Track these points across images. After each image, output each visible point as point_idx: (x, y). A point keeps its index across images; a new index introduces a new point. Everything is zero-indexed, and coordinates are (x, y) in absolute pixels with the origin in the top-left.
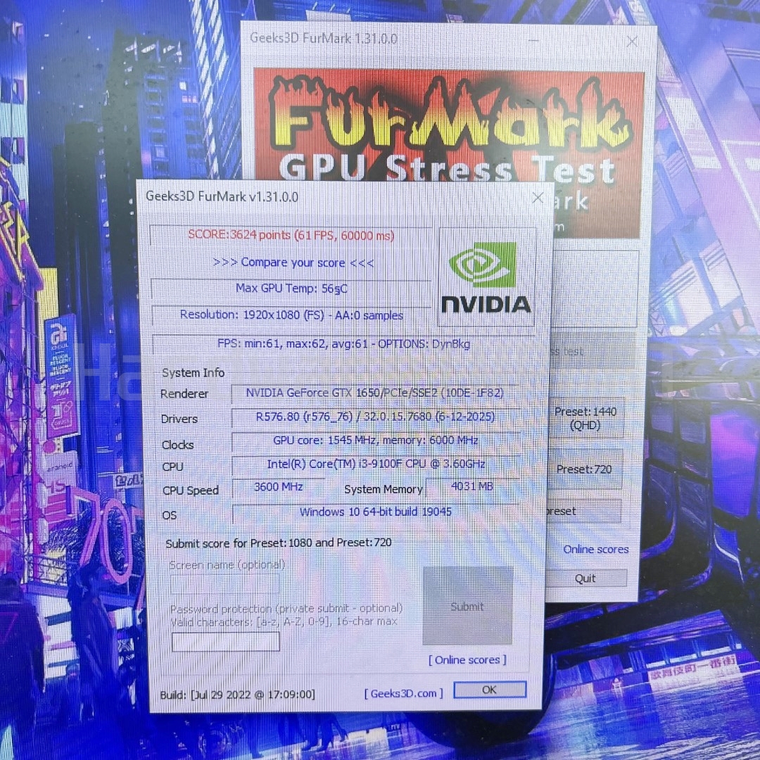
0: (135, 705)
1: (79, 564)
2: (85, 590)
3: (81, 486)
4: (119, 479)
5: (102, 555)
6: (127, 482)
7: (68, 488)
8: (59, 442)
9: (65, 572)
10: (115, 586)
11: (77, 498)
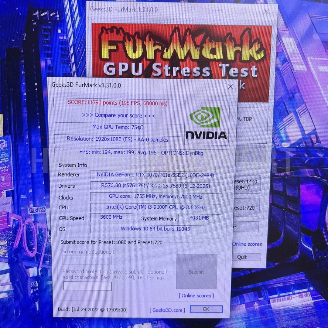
0: (38, 311)
1: (13, 248)
2: (16, 259)
3: (14, 212)
4: (31, 210)
5: (23, 243)
6: (34, 211)
7: (8, 213)
8: (4, 193)
9: (7, 251)
10: (29, 257)
11: (12, 218)
